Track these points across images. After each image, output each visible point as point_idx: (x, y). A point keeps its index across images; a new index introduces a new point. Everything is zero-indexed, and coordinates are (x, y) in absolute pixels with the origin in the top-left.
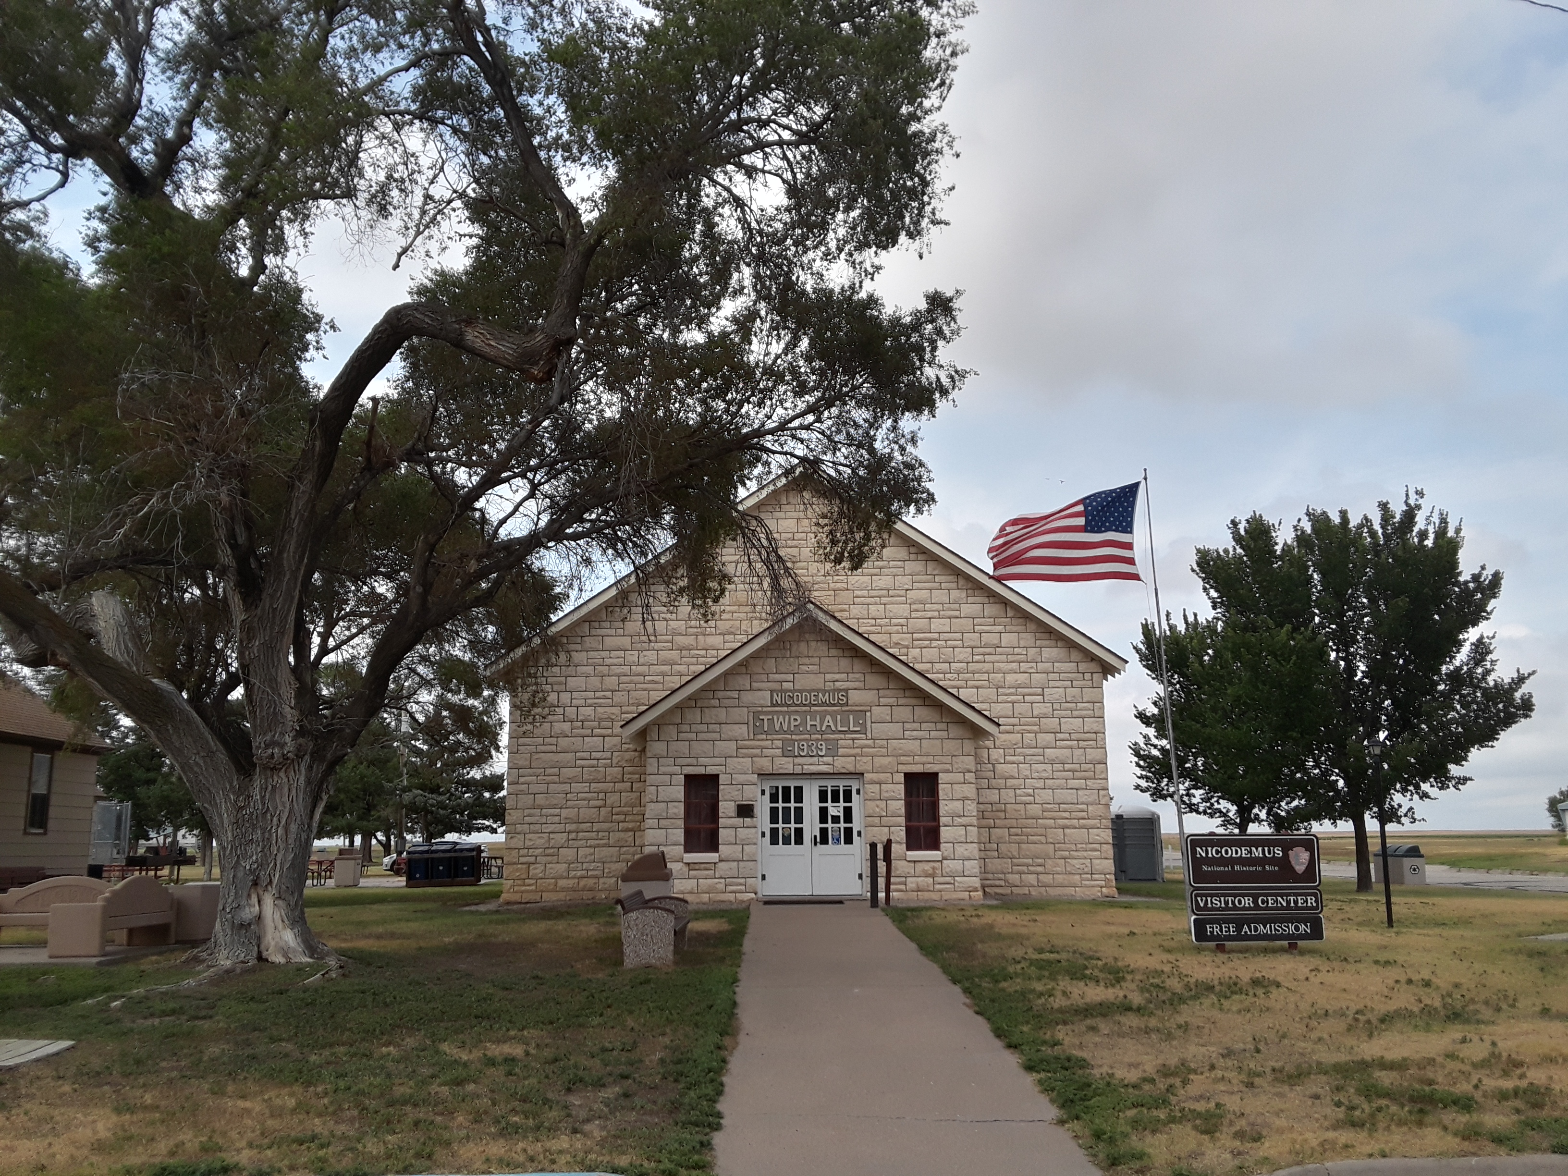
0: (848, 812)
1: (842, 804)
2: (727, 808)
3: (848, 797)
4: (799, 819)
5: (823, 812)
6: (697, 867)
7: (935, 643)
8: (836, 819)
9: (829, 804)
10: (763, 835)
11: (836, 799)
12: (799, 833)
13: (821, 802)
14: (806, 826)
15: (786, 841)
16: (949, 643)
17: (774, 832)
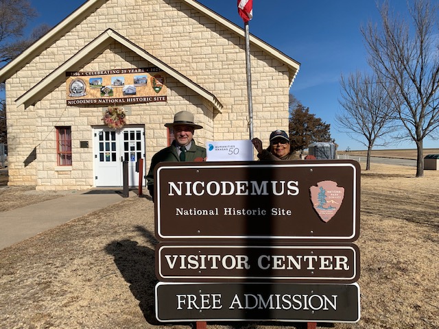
0: (139, 145)
1: (136, 141)
2: (76, 144)
3: (139, 137)
4: (114, 148)
5: (126, 145)
6: (61, 173)
7: (203, 60)
8: (133, 148)
9: (129, 141)
10: (96, 156)
11: (132, 138)
12: (114, 156)
13: (125, 140)
14: (117, 152)
15: (108, 160)
16: (211, 59)
17: (102, 155)
